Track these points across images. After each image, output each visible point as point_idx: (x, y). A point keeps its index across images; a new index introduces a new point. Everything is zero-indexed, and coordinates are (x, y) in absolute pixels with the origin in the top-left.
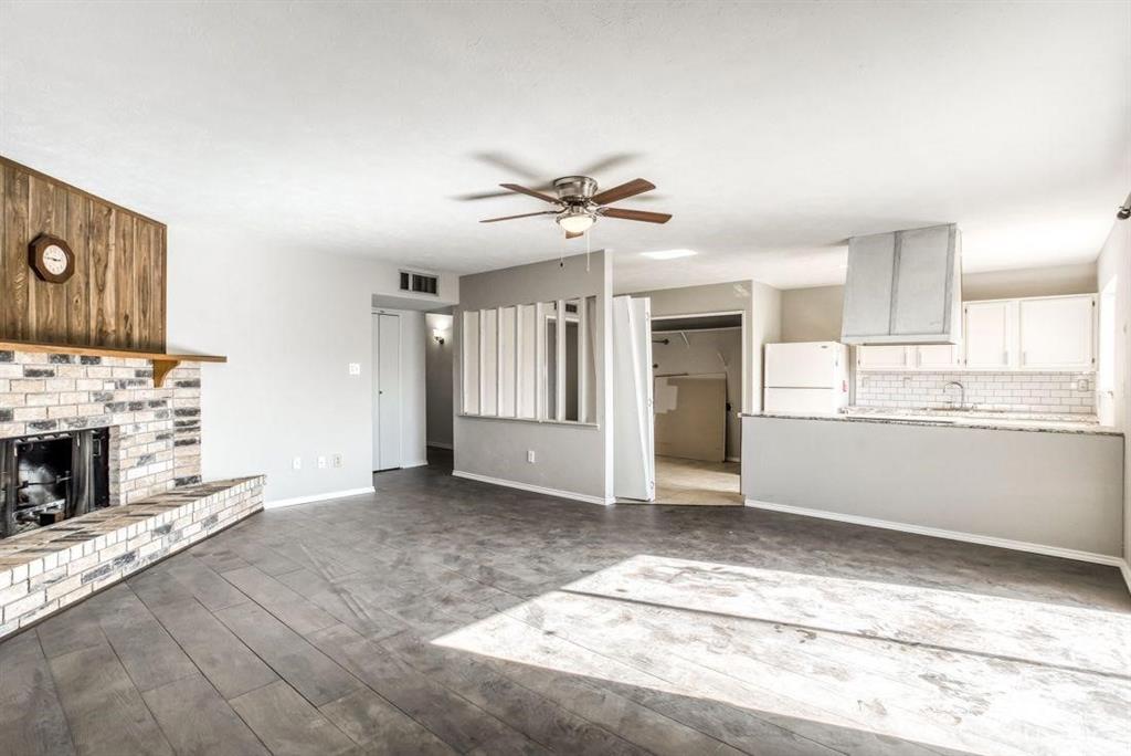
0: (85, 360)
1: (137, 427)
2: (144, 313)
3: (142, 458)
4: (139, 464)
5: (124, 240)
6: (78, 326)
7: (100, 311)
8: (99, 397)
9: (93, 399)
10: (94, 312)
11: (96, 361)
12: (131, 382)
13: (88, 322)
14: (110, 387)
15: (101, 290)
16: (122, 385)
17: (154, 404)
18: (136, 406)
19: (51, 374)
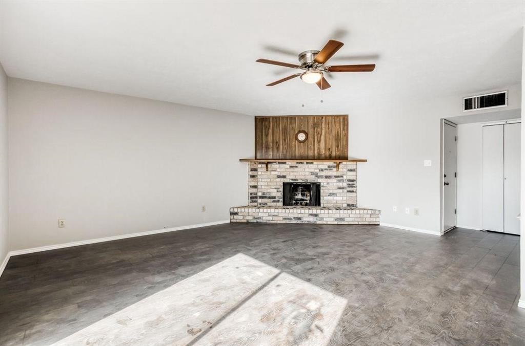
0: (307, 163)
1: (328, 184)
2: (338, 147)
3: (330, 194)
4: (329, 196)
5: (328, 124)
6: (310, 153)
7: (319, 148)
8: (312, 173)
9: (310, 174)
10: (316, 149)
11: (312, 163)
12: (325, 169)
13: (314, 152)
14: (317, 171)
15: (319, 142)
16: (322, 170)
17: (336, 177)
18: (327, 177)
19: (297, 167)
